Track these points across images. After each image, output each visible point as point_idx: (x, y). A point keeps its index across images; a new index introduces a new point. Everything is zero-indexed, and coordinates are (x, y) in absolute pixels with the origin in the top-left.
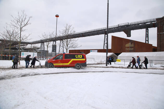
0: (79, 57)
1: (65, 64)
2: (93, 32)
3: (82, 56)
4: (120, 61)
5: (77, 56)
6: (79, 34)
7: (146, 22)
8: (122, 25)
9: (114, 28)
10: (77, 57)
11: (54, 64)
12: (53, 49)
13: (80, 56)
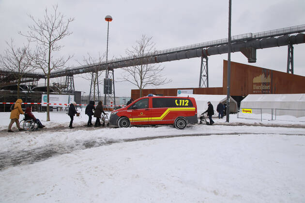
0: (183, 105)
1: (153, 118)
2: (178, 52)
3: (188, 101)
4: (250, 112)
5: (178, 102)
6: (149, 56)
7: (289, 31)
8: (239, 38)
9: (222, 44)
10: (177, 105)
11: (131, 119)
12: (105, 87)
13: (183, 101)
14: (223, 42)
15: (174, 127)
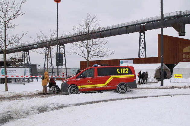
0: (124, 73)
1: (98, 85)
2: (119, 28)
3: (127, 69)
4: (181, 76)
5: (120, 71)
6: (95, 32)
8: (171, 15)
9: (156, 21)
10: (119, 73)
11: (79, 87)
13: (124, 69)
14: (157, 19)
15: (117, 92)
